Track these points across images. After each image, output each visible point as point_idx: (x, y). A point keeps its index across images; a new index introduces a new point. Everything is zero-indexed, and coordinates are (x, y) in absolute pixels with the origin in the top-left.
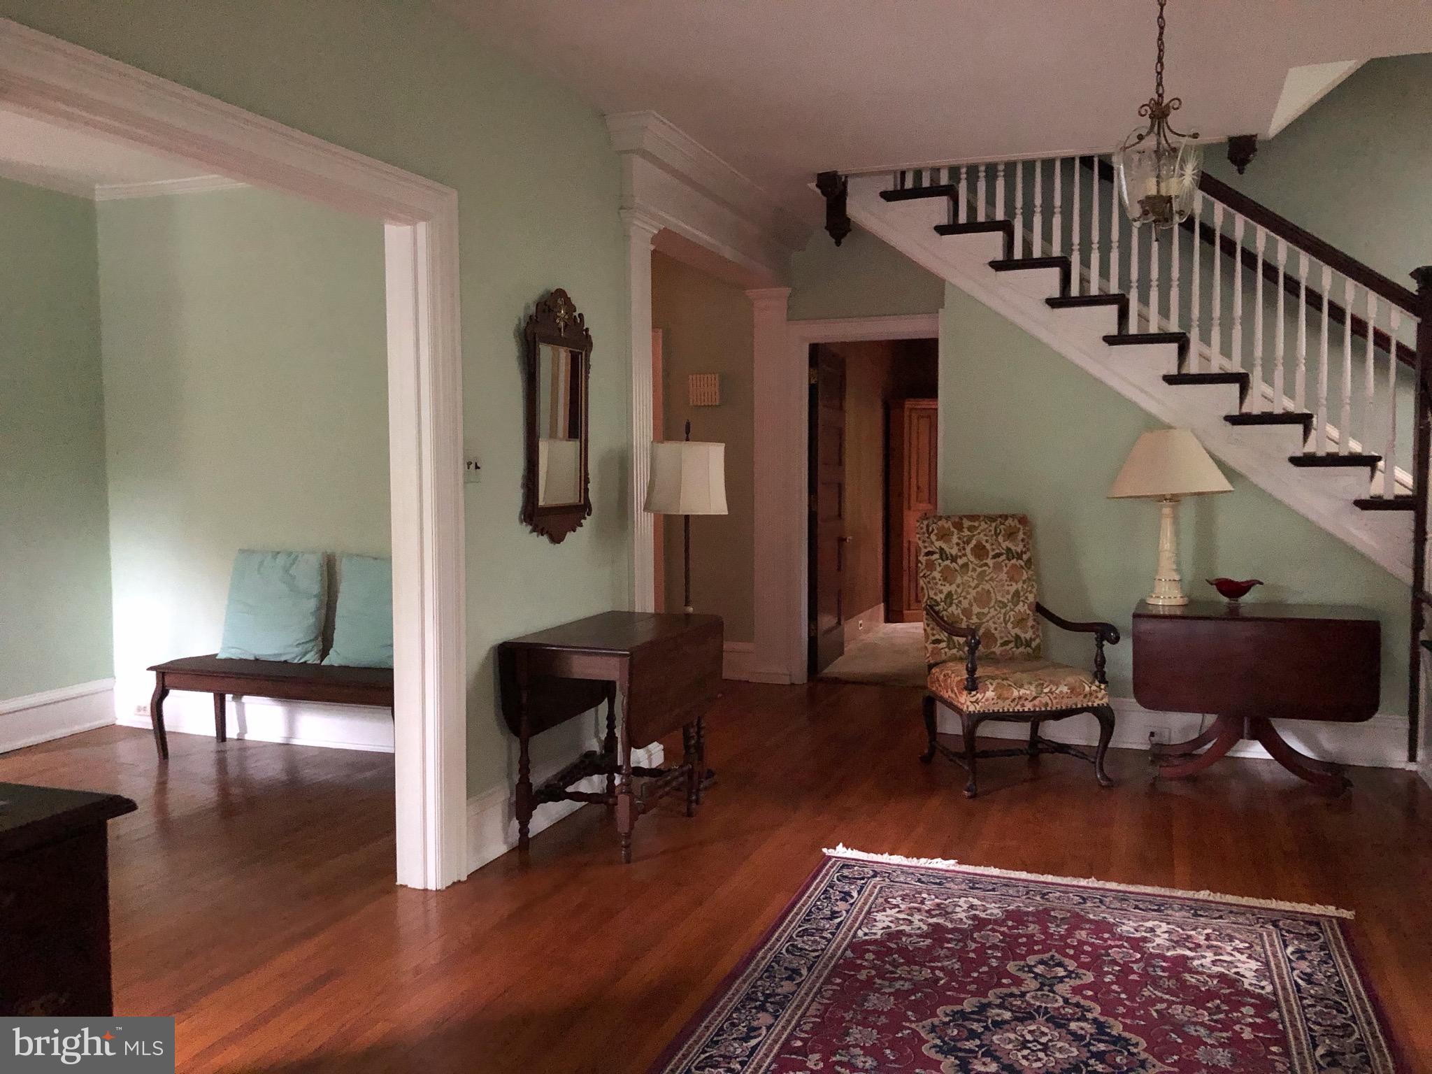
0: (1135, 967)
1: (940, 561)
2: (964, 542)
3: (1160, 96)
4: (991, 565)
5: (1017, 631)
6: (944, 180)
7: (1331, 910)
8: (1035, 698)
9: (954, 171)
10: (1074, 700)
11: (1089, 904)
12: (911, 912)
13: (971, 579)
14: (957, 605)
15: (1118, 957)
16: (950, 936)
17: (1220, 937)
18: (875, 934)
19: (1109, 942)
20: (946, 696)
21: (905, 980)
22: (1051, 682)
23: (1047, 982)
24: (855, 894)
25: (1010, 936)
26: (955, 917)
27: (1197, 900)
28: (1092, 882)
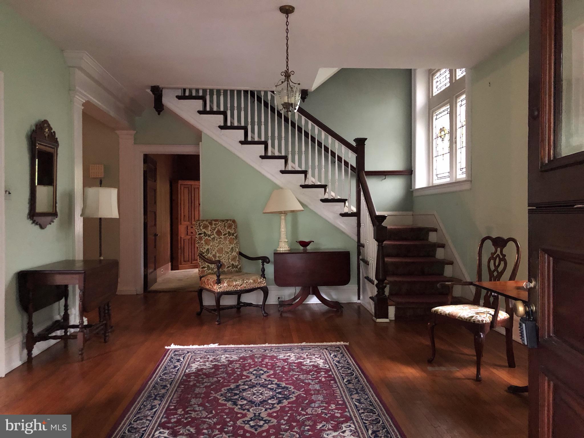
0: (286, 367)
1: (204, 237)
2: (213, 230)
3: (288, 69)
4: (223, 238)
5: (233, 262)
6: (201, 94)
7: (342, 343)
8: (241, 285)
9: (205, 91)
10: (255, 285)
11: (267, 351)
12: (205, 362)
13: (215, 244)
14: (211, 254)
15: (280, 365)
16: (221, 367)
17: (311, 355)
18: (193, 370)
19: (276, 361)
20: (208, 287)
21: (208, 382)
22: (247, 279)
23: (258, 375)
24: (182, 359)
25: (243, 364)
26: (221, 361)
27: (302, 346)
28: (267, 345)
